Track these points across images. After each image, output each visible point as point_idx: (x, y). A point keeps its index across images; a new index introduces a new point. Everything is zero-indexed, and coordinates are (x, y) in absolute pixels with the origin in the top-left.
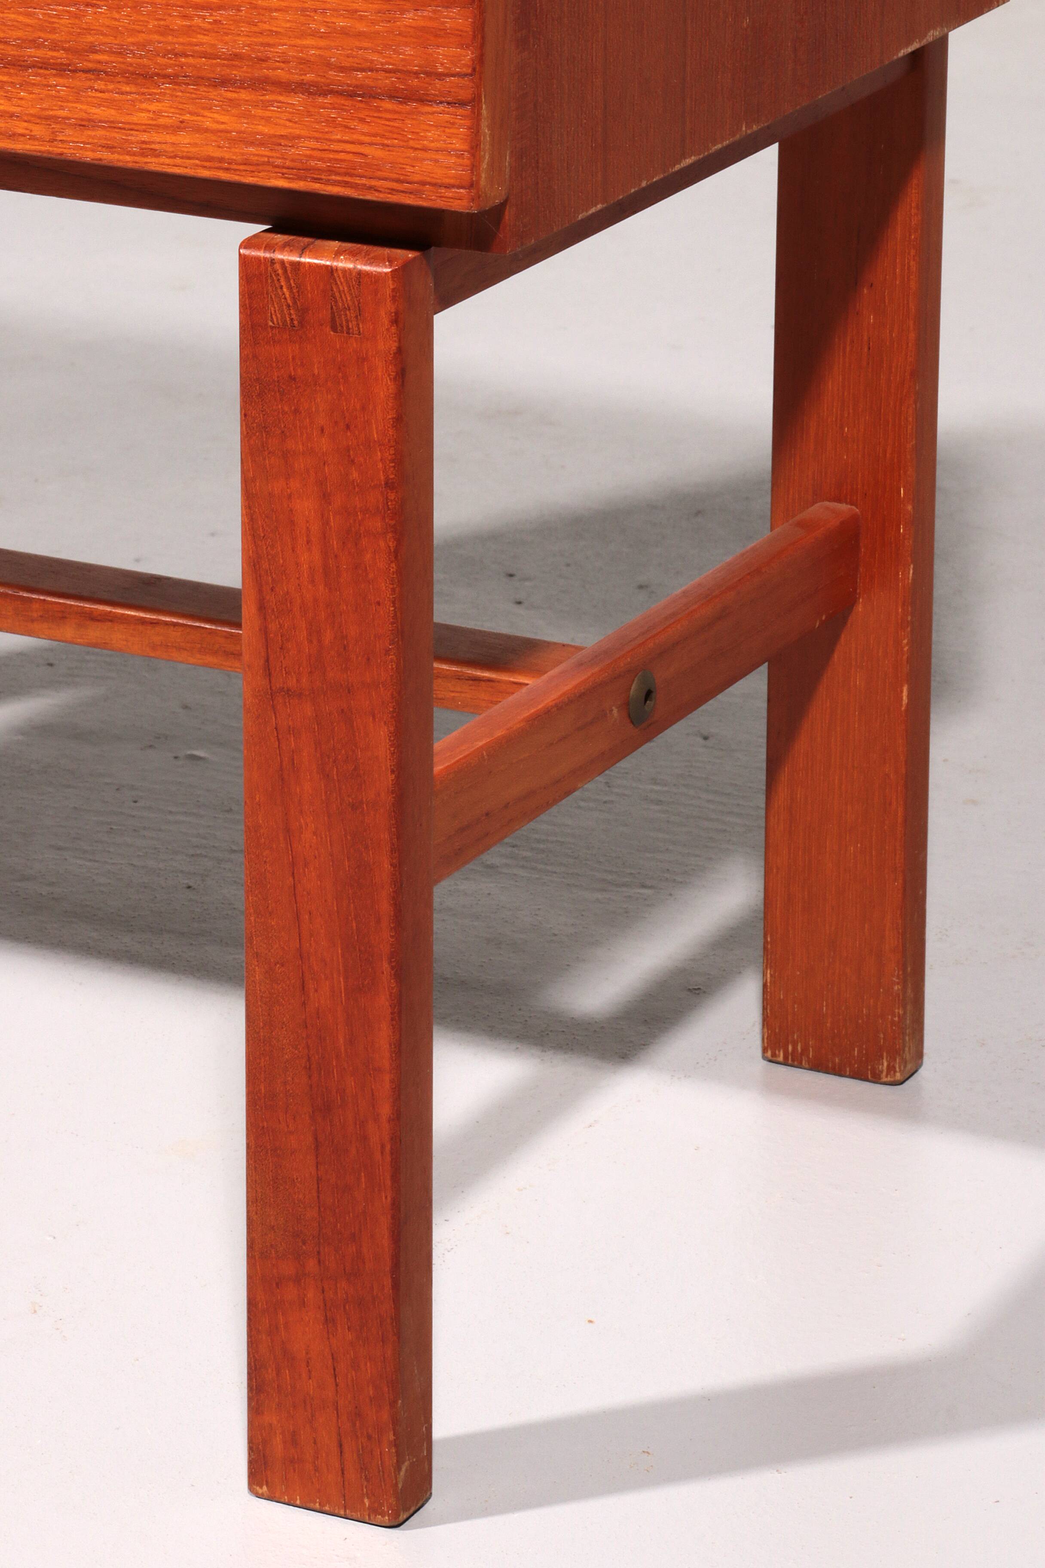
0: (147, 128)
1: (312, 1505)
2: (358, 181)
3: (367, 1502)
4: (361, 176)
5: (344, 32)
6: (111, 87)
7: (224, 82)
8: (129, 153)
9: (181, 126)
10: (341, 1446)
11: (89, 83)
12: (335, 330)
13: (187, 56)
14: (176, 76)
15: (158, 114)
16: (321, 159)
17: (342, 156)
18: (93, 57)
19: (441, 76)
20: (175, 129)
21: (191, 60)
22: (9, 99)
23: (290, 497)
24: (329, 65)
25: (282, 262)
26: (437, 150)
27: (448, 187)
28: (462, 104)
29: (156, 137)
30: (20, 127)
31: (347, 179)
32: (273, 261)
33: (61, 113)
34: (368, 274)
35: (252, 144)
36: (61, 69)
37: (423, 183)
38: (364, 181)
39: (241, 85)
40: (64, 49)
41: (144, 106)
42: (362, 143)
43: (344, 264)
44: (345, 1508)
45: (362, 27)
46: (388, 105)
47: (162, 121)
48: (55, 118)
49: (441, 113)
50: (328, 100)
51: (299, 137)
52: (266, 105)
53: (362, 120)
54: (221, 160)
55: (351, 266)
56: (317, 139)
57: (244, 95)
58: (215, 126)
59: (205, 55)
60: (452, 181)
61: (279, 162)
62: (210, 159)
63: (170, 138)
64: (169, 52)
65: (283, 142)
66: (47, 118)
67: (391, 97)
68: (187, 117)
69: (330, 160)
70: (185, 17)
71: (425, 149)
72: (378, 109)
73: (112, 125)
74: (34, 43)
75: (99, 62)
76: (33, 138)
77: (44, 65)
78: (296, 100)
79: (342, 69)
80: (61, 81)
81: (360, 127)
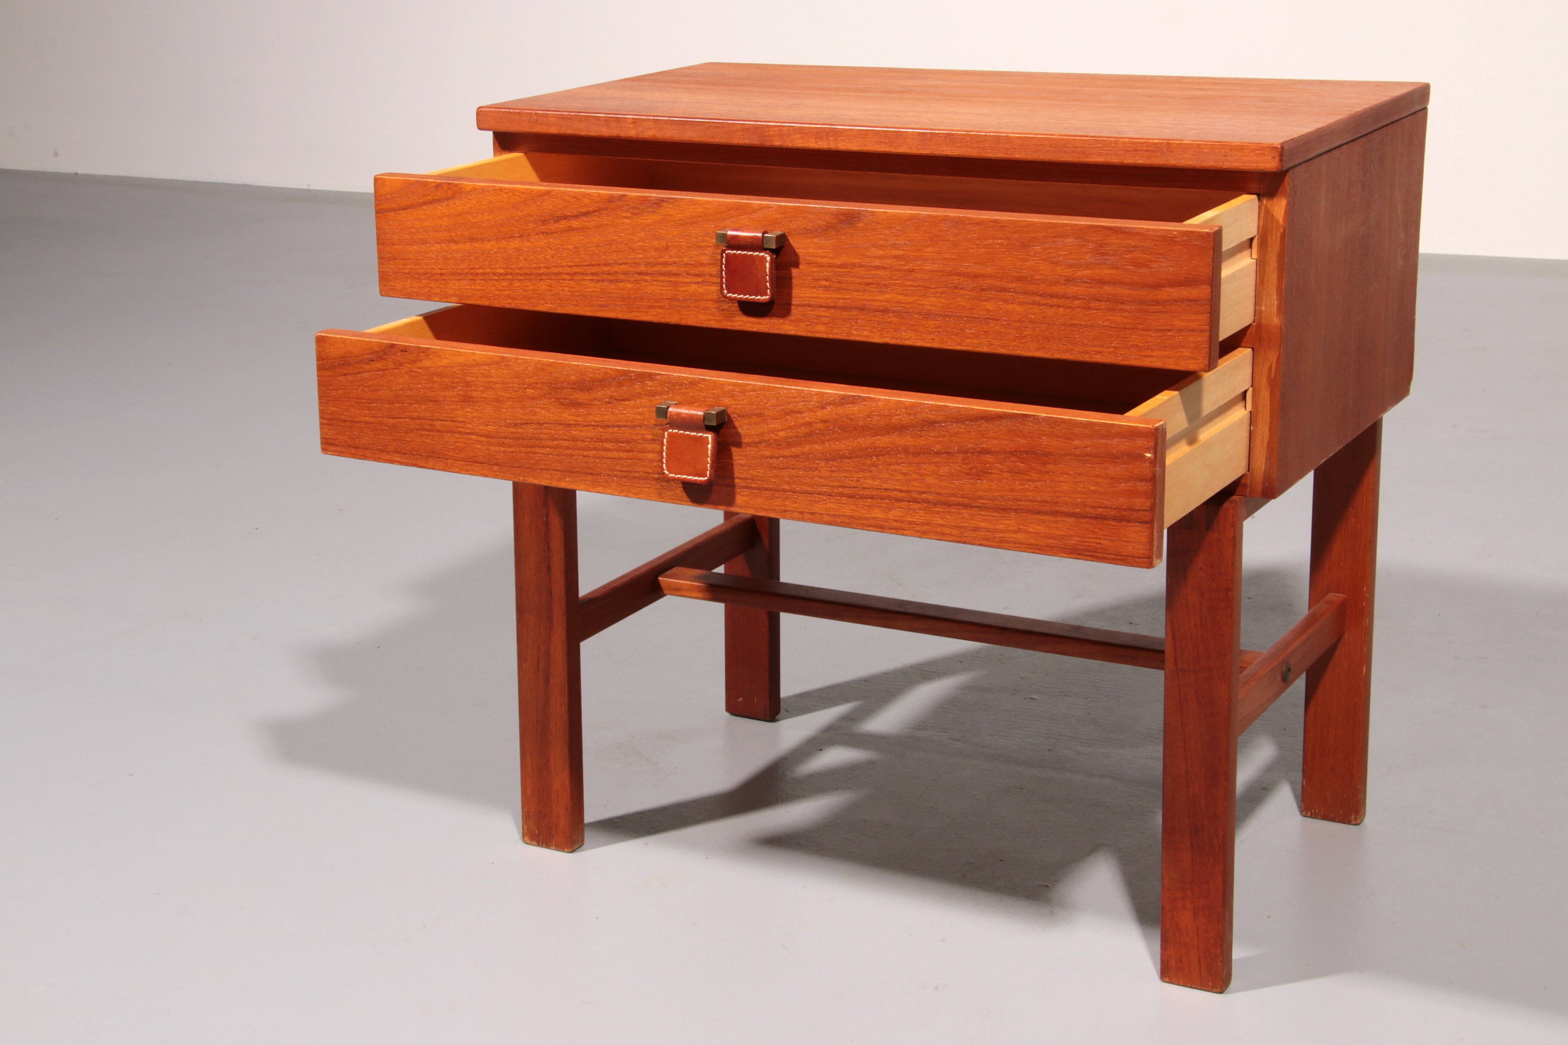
0: (1003, 531)
2: (1098, 555)
4: (1101, 553)
5: (1093, 492)
6: (987, 514)
7: (1039, 512)
8: (995, 542)
9: (1019, 531)
11: (978, 512)
13: (1022, 501)
14: (1017, 509)
15: (1009, 525)
16: (1080, 545)
17: (1091, 544)
18: (980, 501)
19: (1136, 511)
20: (1016, 532)
21: (1023, 503)
22: (942, 519)
24: (1086, 506)
26: (1134, 542)
27: (1138, 558)
28: (1146, 523)
29: (1007, 535)
31: (1093, 554)
33: (965, 525)
35: (1051, 538)
36: (966, 506)
37: (1128, 556)
38: (1101, 555)
39: (1046, 514)
40: (967, 498)
41: (1002, 522)
42: (1100, 539)
45: (1101, 490)
46: (1112, 523)
47: (1010, 528)
48: (962, 527)
49: (1136, 526)
50: (1086, 519)
51: (1071, 536)
52: (1056, 522)
53: (1100, 529)
54: (1036, 545)
56: (1080, 537)
57: (1047, 518)
58: (1034, 531)
59: (1031, 501)
60: (1140, 555)
61: (1062, 546)
62: (1032, 545)
63: (1014, 536)
64: (1014, 499)
65: (1065, 538)
66: (958, 527)
67: (1114, 520)
68: (1021, 527)
69: (1086, 546)
70: (1022, 485)
71: (1128, 542)
72: (1108, 524)
73: (988, 530)
74: (954, 495)
75: (983, 503)
76: (952, 535)
77: (959, 504)
78: (1071, 520)
79: (1092, 507)
80: (965, 511)
81: (1100, 532)
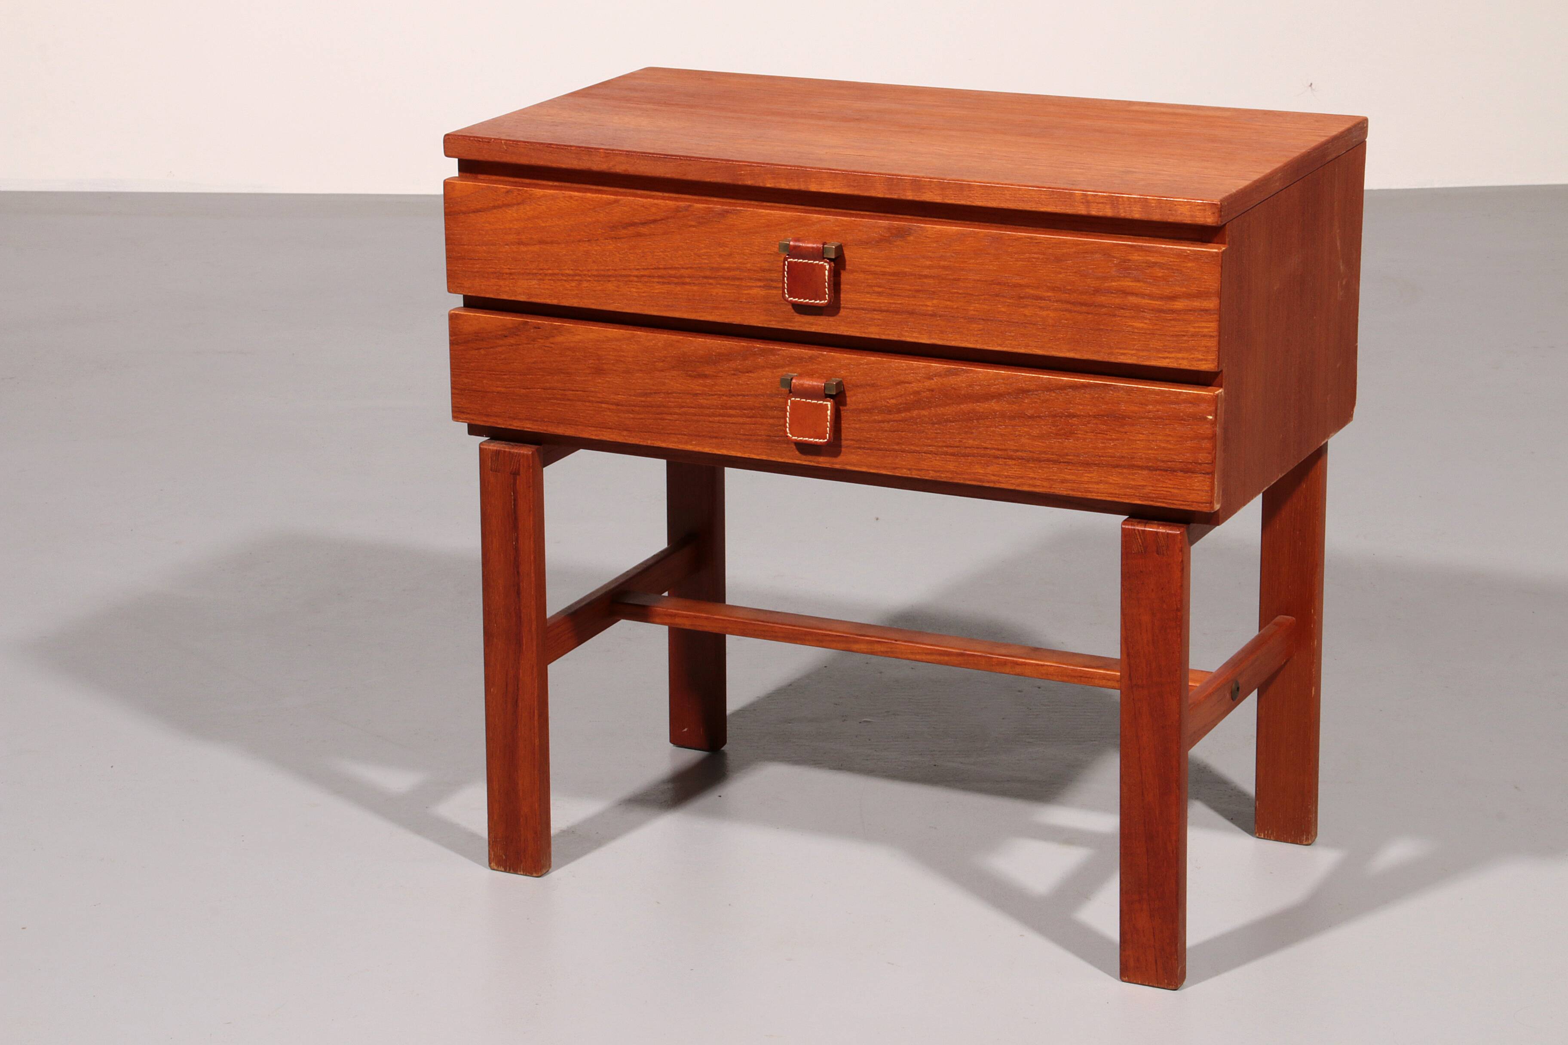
0: (1088, 483)
1: (1145, 984)
2: (1167, 501)
3: (1166, 981)
4: (1169, 500)
5: (1164, 448)
6: (1074, 468)
7: (1117, 466)
8: (1080, 492)
9: (1101, 482)
10: (1156, 961)
11: (1066, 467)
12: (1158, 554)
13: (1103, 457)
14: (1099, 464)
15: (1091, 477)
16: (1154, 494)
17: (1162, 492)
18: (1067, 457)
19: (1200, 464)
20: (1098, 483)
21: (1105, 458)
22: (1034, 473)
23: (1140, 615)
24: (1158, 460)
25: (1138, 530)
26: (1199, 490)
27: (1202, 503)
28: (1208, 473)
29: (1090, 486)
30: (1038, 483)
31: (1164, 500)
32: (1134, 529)
33: (1054, 478)
34: (1170, 534)
35: (1128, 488)
36: (1055, 462)
37: (1193, 502)
38: (1170, 501)
39: (1124, 467)
40: (1057, 455)
41: (1086, 475)
42: (1169, 488)
43: (1161, 530)
44: (1158, 984)
45: (1170, 446)
46: (1180, 474)
47: (1093, 480)
48: (1052, 480)
49: (1201, 477)
50: (1158, 472)
51: (1146, 486)
52: (1133, 474)
53: (1170, 480)
54: (1116, 494)
55: (1164, 531)
56: (1153, 486)
57: (1125, 471)
58: (1114, 482)
59: (1111, 457)
60: (1204, 501)
61: (1138, 494)
62: (1111, 494)
63: (1096, 486)
64: (1097, 455)
65: (1140, 487)
66: (1048, 479)
67: (1181, 471)
68: (1103, 478)
69: (1157, 494)
70: (1103, 443)
71: (1193, 490)
72: (1176, 476)
73: (1074, 482)
74: (1045, 453)
75: (1069, 459)
76: (1043, 487)
77: (1048, 460)
78: (1145, 472)
79: (1163, 461)
80: (1055, 466)
81: (1169, 482)
